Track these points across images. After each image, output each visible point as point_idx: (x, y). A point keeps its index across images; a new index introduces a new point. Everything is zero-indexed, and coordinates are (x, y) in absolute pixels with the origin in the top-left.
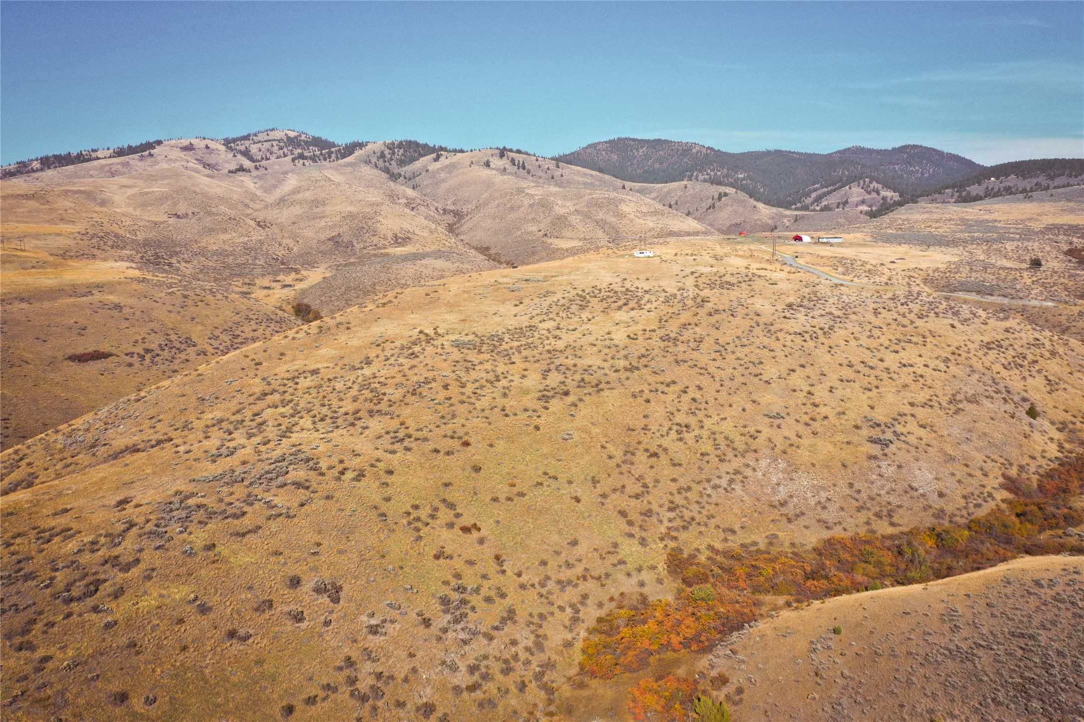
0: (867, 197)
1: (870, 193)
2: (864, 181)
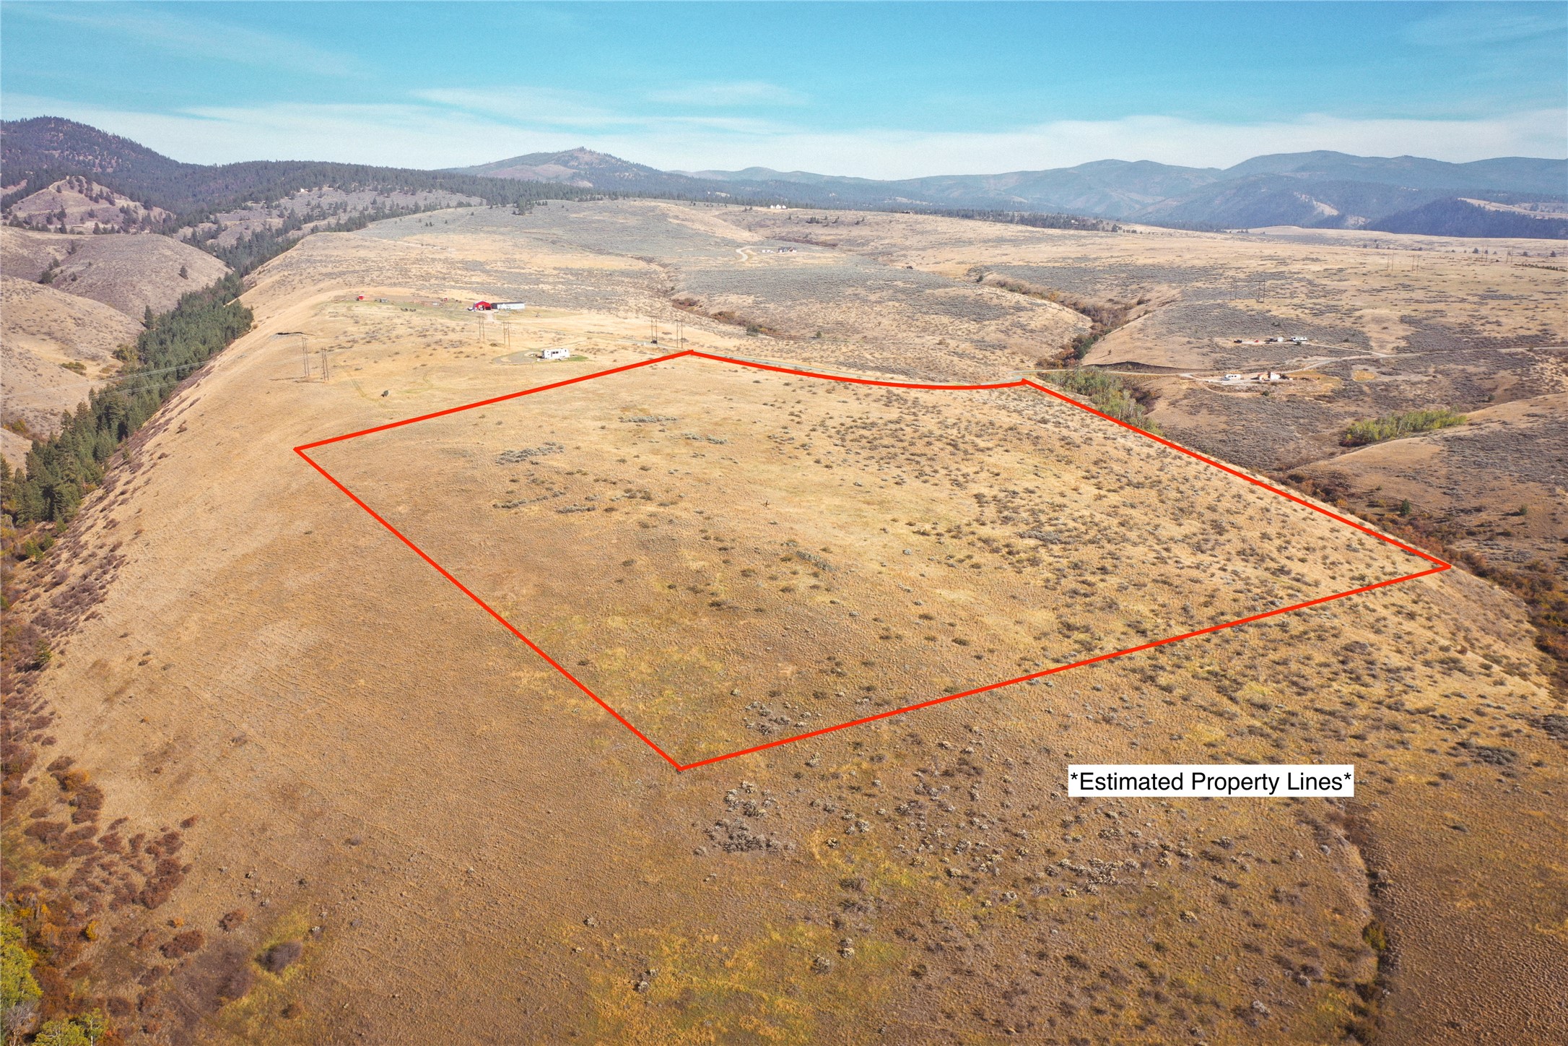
1: (96, 201)
2: (78, 180)
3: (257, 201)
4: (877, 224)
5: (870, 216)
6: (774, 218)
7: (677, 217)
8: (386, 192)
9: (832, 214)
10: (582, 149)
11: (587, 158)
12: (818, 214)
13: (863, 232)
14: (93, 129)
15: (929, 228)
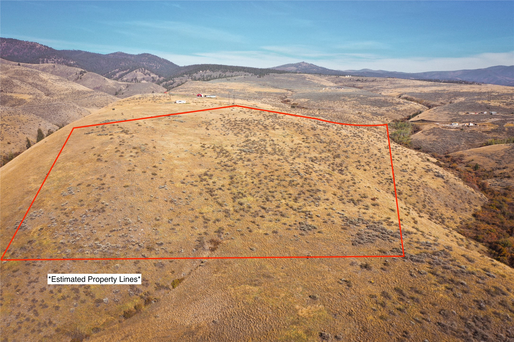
0: (145, 76)
1: (146, 75)
2: (142, 69)
3: (187, 74)
4: (380, 81)
5: (378, 79)
6: (345, 80)
7: (309, 78)
8: (224, 72)
9: (365, 78)
10: (303, 62)
11: (305, 65)
12: (360, 78)
13: (374, 84)
14: (157, 57)
15: (397, 82)
